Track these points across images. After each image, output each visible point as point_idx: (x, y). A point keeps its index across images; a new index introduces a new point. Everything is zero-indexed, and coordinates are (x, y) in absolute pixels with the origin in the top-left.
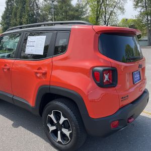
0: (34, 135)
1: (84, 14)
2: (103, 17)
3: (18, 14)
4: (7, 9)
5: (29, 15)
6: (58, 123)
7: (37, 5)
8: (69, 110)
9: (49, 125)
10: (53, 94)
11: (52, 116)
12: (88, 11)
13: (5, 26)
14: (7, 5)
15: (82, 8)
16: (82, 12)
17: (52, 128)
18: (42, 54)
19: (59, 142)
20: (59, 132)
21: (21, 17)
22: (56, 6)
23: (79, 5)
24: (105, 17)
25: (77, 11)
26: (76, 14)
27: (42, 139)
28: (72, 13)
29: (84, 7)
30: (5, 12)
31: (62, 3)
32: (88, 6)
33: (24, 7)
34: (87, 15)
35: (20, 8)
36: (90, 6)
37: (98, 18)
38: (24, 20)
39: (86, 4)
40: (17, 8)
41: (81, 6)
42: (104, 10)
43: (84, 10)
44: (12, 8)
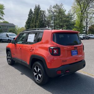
0: (29, 78)
1: (73, 19)
2: (86, 20)
3: (34, 21)
4: (29, 19)
5: (40, 21)
6: (37, 71)
7: (44, 15)
8: (41, 65)
9: (34, 73)
10: (36, 59)
11: (35, 68)
12: (75, 17)
13: (27, 27)
14: (29, 16)
15: (71, 15)
16: (71, 18)
17: (35, 74)
18: (33, 42)
19: (38, 80)
20: (38, 76)
21: (35, 23)
22: (55, 15)
23: (69, 14)
24: (87, 20)
25: (68, 17)
26: (68, 19)
27: (31, 80)
28: (65, 19)
29: (72, 15)
30: (28, 20)
31: (59, 14)
32: (75, 14)
33: (37, 17)
34: (75, 19)
35: (35, 17)
36: (77, 14)
37: (81, 21)
38: (37, 24)
39: (74, 13)
40: (34, 18)
41: (70, 14)
42: (86, 16)
43: (73, 17)
44: (31, 18)
